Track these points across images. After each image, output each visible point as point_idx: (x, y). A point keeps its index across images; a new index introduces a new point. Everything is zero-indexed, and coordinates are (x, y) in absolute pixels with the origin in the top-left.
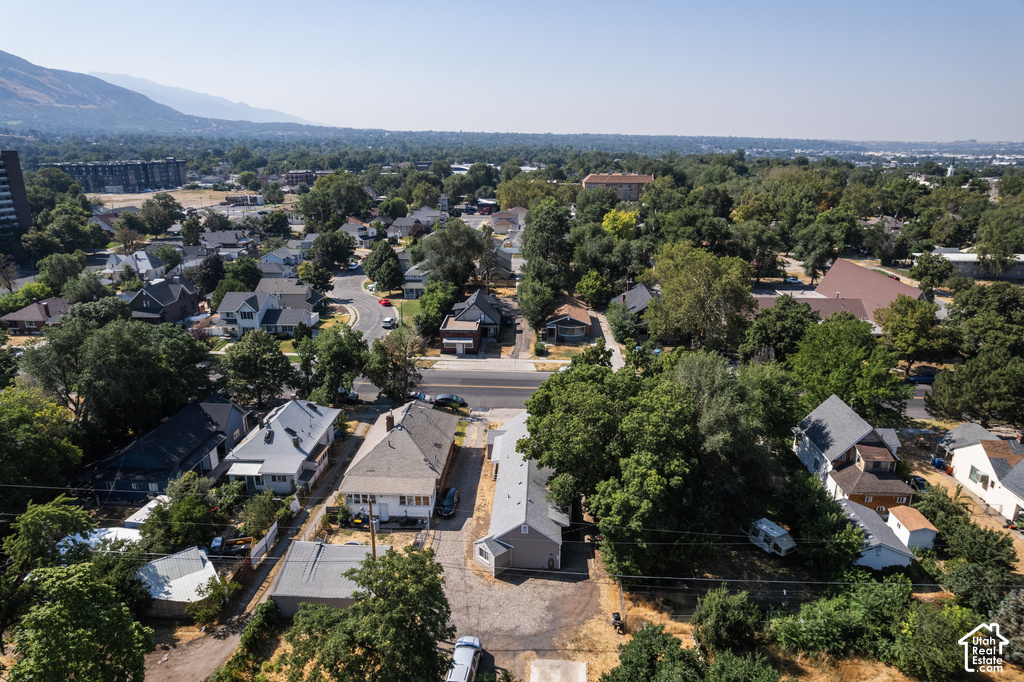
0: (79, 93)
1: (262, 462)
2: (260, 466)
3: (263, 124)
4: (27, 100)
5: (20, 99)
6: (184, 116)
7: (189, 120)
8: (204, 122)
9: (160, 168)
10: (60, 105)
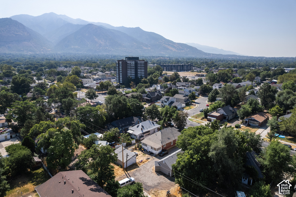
0: (182, 48)
1: (134, 131)
2: (133, 131)
3: (225, 55)
4: (171, 50)
5: (169, 50)
6: (205, 53)
7: (206, 54)
8: (209, 54)
9: (186, 66)
10: (177, 51)
